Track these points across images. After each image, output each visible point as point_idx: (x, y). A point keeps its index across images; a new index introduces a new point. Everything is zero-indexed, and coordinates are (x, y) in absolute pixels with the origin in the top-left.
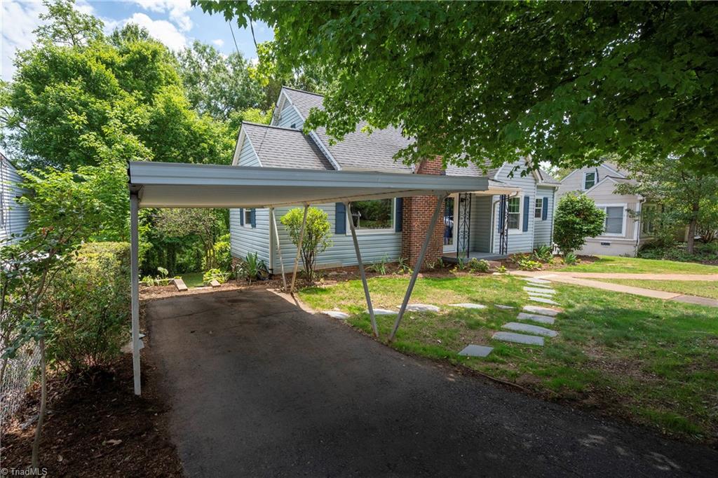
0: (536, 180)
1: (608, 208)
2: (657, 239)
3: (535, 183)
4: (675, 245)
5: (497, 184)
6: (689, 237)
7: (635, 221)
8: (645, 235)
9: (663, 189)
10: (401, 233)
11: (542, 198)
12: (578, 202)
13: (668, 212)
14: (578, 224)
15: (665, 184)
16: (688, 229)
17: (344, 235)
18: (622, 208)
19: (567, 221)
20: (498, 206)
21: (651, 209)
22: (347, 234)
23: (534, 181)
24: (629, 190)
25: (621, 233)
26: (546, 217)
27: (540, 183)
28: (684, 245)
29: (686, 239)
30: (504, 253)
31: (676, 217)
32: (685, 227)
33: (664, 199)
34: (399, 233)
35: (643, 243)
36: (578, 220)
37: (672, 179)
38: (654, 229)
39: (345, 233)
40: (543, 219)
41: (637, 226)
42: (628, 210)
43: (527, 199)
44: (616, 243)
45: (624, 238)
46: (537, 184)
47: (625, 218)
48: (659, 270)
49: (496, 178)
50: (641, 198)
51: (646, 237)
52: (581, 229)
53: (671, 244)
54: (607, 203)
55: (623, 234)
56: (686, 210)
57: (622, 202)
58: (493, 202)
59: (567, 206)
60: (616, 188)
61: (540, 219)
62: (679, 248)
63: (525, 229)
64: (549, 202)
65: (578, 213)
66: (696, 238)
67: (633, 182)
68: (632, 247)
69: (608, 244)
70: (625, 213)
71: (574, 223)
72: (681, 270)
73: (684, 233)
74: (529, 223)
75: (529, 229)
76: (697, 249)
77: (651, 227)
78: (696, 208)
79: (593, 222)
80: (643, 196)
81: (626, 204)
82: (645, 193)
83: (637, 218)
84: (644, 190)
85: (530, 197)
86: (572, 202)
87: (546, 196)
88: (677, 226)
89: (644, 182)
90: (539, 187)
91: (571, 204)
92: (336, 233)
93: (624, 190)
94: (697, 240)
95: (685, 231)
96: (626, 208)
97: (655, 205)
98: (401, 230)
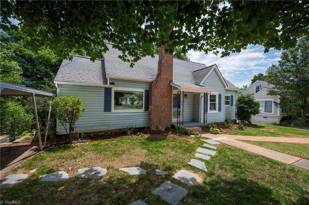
0: (225, 87)
1: (265, 101)
2: (288, 116)
3: (224, 88)
4: (297, 119)
5: (201, 87)
6: (303, 115)
7: (278, 107)
8: (283, 114)
9: (289, 93)
10: (148, 112)
11: (230, 95)
12: (246, 97)
13: (293, 103)
14: (246, 108)
15: (290, 91)
16: (302, 111)
17: (110, 112)
18: (272, 101)
19: (241, 107)
20: (203, 98)
21: (285, 102)
22: (112, 112)
23: (224, 87)
24: (274, 93)
25: (271, 112)
26: (233, 104)
27: (227, 88)
28: (301, 119)
29: (302, 116)
30: (205, 123)
31: (296, 106)
32: (301, 110)
33: (290, 97)
34: (146, 112)
35: (282, 117)
36: (246, 106)
37: (293, 88)
38: (287, 111)
39: (111, 111)
40: (231, 106)
41: (279, 110)
42: (274, 102)
43: (220, 96)
44: (270, 117)
45: (273, 115)
46: (225, 89)
47: (273, 106)
48: (288, 134)
49: (201, 84)
50: (280, 97)
51: (283, 115)
52: (248, 111)
53: (295, 118)
54: (265, 99)
55: (273, 113)
56: (301, 103)
57: (271, 99)
58: (201, 96)
59: (241, 99)
60: (268, 92)
61: (230, 106)
62: (299, 120)
63: (220, 110)
64: (234, 97)
65: (246, 103)
66: (306, 115)
67: (276, 90)
68: (277, 119)
69: (266, 117)
70: (273, 104)
71: (244, 108)
72: (300, 134)
73: (301, 113)
74: (222, 107)
75: (222, 111)
76: (307, 120)
77: (285, 110)
78: (305, 102)
79: (253, 108)
80: (280, 96)
81: (273, 100)
82: (282, 95)
83: (279, 106)
84: (280, 93)
85: (222, 95)
86: (243, 97)
87: (232, 95)
88: (297, 110)
89: (281, 90)
90: (226, 90)
91: (243, 98)
92: (105, 111)
93: (271, 93)
94: (307, 116)
95: (301, 112)
96: (273, 101)
97: (287, 100)
98: (147, 110)
